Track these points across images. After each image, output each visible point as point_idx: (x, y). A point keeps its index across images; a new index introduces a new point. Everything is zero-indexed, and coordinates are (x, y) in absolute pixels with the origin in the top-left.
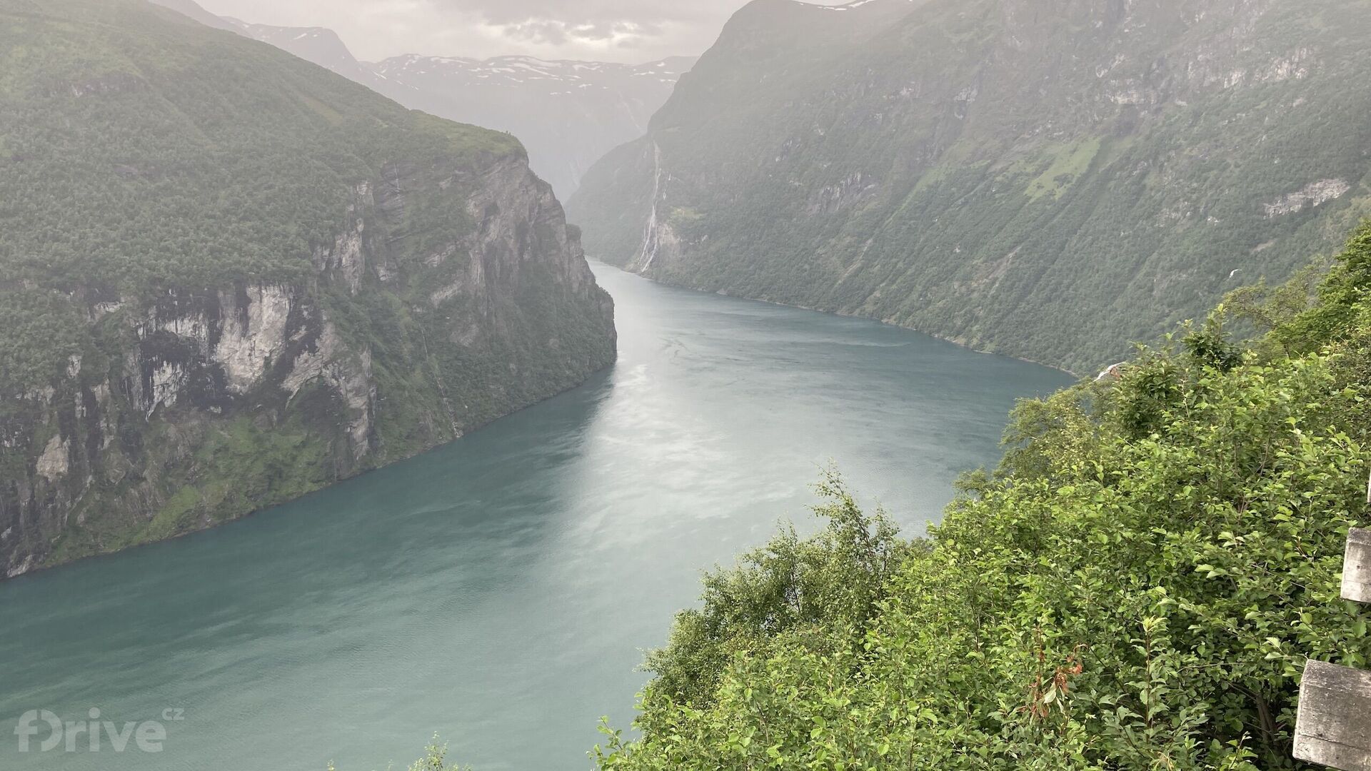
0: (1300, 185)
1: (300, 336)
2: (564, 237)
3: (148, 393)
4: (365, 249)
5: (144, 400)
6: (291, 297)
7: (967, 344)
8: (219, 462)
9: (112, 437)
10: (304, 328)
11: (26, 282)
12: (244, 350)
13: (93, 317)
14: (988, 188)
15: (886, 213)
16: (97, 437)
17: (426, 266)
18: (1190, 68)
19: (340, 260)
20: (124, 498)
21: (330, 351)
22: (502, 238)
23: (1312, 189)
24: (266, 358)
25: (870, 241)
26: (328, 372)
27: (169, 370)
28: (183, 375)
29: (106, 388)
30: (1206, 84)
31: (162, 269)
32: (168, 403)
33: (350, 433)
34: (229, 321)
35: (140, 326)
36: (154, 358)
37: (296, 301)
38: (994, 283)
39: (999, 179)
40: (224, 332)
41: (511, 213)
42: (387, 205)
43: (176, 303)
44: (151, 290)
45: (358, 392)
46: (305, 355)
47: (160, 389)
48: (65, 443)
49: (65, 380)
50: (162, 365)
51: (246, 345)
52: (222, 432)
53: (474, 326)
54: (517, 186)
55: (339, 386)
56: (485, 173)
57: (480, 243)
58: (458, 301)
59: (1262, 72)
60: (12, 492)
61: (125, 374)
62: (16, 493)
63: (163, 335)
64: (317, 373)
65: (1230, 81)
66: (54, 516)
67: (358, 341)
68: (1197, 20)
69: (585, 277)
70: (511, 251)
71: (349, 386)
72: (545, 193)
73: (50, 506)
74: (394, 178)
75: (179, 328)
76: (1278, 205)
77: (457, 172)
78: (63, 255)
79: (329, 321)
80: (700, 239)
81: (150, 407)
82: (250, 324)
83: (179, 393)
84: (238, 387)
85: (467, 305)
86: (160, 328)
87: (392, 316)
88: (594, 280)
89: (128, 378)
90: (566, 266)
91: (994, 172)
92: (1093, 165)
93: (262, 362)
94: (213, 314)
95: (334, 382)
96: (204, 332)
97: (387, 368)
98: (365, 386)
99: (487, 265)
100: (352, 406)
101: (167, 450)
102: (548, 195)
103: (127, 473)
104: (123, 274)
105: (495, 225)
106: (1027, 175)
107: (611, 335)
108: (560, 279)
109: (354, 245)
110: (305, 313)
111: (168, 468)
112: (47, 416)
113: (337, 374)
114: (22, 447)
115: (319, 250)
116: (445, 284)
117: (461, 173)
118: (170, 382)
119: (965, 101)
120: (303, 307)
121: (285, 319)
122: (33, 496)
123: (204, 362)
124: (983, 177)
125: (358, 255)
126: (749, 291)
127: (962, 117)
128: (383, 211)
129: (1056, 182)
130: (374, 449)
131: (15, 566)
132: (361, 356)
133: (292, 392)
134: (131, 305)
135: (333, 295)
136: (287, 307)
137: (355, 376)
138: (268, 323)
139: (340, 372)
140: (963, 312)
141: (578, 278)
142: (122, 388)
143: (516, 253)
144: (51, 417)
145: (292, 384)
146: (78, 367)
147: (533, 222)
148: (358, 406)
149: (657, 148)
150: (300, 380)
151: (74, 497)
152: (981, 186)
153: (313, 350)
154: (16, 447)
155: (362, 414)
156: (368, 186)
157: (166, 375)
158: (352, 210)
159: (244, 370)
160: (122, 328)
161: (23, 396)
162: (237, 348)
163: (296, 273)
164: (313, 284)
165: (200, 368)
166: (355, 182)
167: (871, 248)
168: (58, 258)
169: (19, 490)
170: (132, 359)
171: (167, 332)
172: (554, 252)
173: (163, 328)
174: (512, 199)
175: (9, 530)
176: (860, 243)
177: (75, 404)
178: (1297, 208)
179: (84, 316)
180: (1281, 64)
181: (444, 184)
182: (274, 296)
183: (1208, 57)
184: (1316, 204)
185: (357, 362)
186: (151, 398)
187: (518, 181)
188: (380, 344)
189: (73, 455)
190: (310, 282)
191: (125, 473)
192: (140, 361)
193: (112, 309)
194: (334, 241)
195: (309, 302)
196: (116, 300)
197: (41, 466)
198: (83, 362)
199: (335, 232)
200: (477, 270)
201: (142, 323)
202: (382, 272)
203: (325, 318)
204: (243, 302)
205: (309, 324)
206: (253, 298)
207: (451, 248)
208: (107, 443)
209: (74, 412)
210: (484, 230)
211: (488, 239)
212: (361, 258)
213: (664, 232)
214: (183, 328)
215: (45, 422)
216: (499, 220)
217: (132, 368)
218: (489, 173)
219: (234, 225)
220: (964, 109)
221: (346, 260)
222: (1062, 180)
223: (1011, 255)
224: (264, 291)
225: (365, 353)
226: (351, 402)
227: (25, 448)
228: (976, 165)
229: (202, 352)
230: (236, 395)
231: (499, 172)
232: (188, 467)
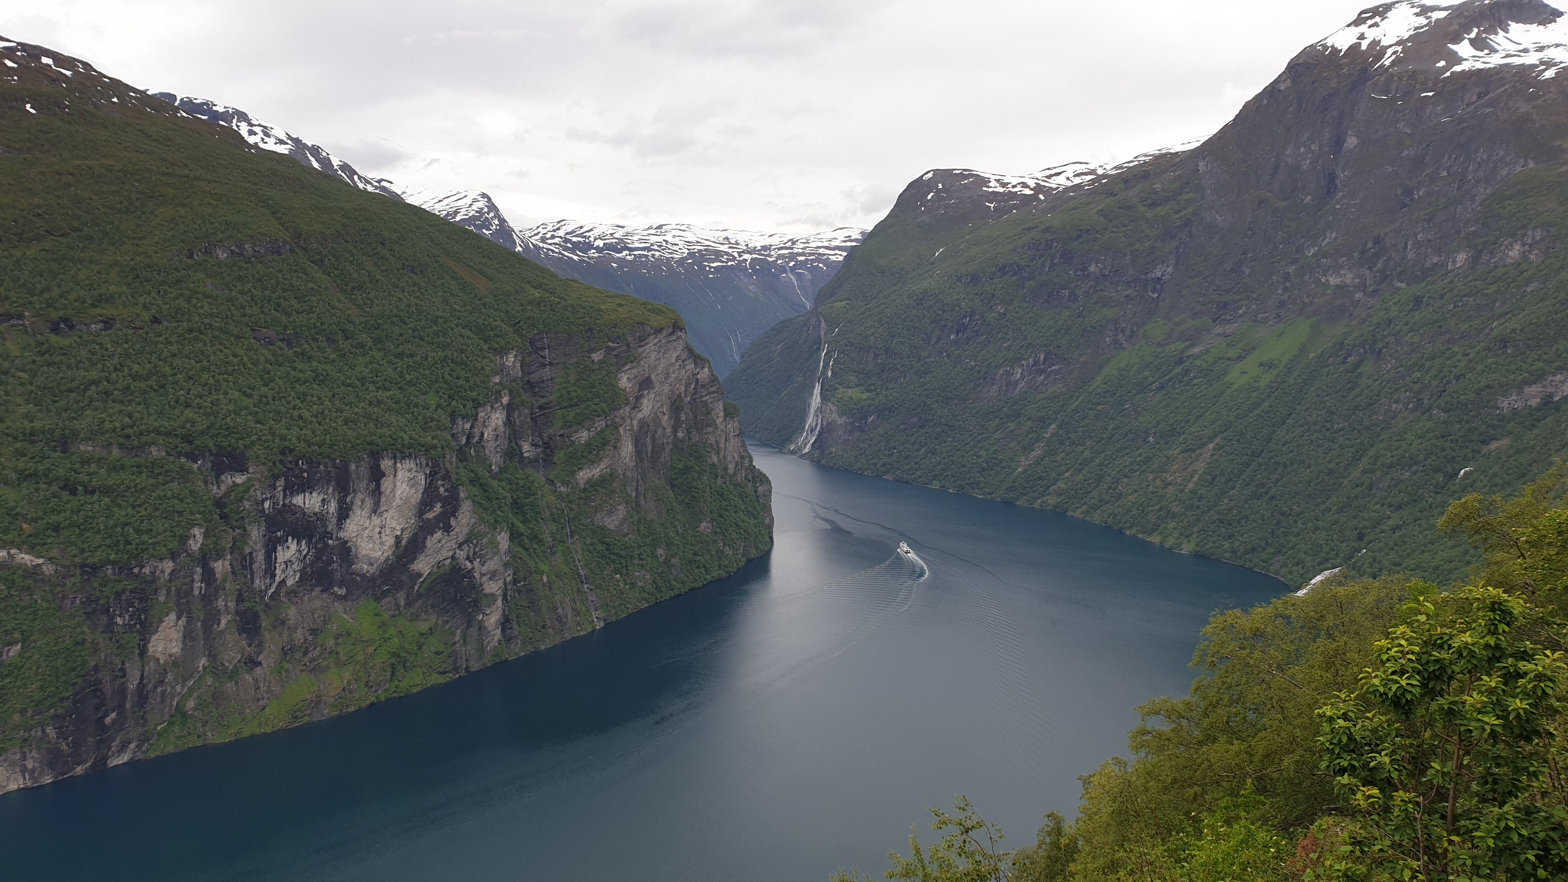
0: (1538, 377)
1: (435, 514)
2: (722, 414)
3: (270, 572)
4: (509, 422)
5: (265, 578)
6: (428, 472)
7: (1162, 543)
8: (340, 649)
9: (229, 617)
10: (439, 505)
11: (153, 449)
12: (374, 526)
13: (219, 488)
14: (1187, 371)
15: (1071, 397)
16: (212, 618)
17: (573, 443)
18: (1409, 247)
19: (482, 434)
20: (236, 683)
21: (466, 531)
22: (655, 414)
23: (1552, 381)
24: (397, 537)
25: (1053, 426)
26: (462, 553)
27: (293, 546)
28: (308, 552)
29: (227, 563)
30: (1427, 265)
31: (294, 440)
32: (290, 582)
33: (482, 621)
34: (360, 496)
35: (267, 499)
36: (279, 534)
37: (432, 475)
38: (1192, 476)
39: (1198, 362)
40: (354, 507)
41: (666, 388)
42: (534, 377)
43: (305, 475)
44: (281, 462)
45: (493, 575)
46: (439, 534)
47: (283, 566)
48: (180, 622)
49: (185, 554)
50: (287, 541)
51: (376, 521)
52: (345, 616)
53: (621, 507)
54: (673, 360)
55: (473, 568)
56: (640, 346)
57: (632, 419)
58: (605, 481)
59: (1491, 253)
60: (121, 674)
61: (247, 550)
62: (124, 676)
63: (289, 508)
64: (451, 554)
65: (1454, 262)
66: (163, 701)
67: (496, 521)
68: (1416, 197)
69: (742, 457)
70: (664, 429)
71: (484, 569)
72: (703, 368)
73: (159, 689)
74: (543, 349)
75: (307, 502)
76: (1513, 398)
77: (610, 344)
78: (193, 423)
79: (467, 498)
80: (867, 420)
81: (270, 585)
82: (383, 500)
83: (303, 572)
84: (366, 567)
85: (615, 484)
86: (287, 502)
87: (534, 494)
88: (751, 461)
89: (251, 553)
90: (722, 445)
91: (1193, 355)
92: (1303, 350)
93: (392, 541)
94: (343, 486)
95: (468, 564)
96: (333, 507)
97: (526, 549)
98: (501, 569)
99: (637, 441)
100: (484, 591)
101: (286, 634)
102: (706, 370)
103: (242, 656)
104: (253, 443)
105: (649, 400)
106: (1229, 359)
107: (767, 521)
108: (715, 459)
109: (497, 418)
110: (442, 489)
111: (287, 652)
112: (165, 592)
113: (471, 556)
114: (136, 624)
115: (460, 423)
116: (592, 462)
117: (616, 345)
118: (294, 559)
119: (1159, 279)
120: (440, 482)
121: (420, 495)
122: (142, 678)
123: (332, 539)
124: (1181, 361)
125: (502, 429)
126: (920, 477)
127: (1156, 295)
128: (529, 382)
129: (1261, 368)
130: (507, 639)
131: (116, 755)
132: (499, 537)
133: (422, 575)
134: (258, 476)
135: (472, 471)
136: (423, 482)
137: (491, 559)
138: (401, 499)
139: (475, 553)
140: (1157, 507)
141: (734, 457)
142: (245, 563)
143: (669, 430)
144: (168, 593)
145: (423, 565)
146: (200, 539)
147: (689, 399)
148: (492, 591)
149: (823, 322)
150: (432, 561)
151: (185, 680)
152: (1178, 369)
153: (448, 529)
154: (129, 624)
155: (495, 601)
156: (516, 356)
157: (290, 551)
158: (498, 381)
159: (373, 549)
160: (248, 500)
161: (140, 570)
162: (367, 525)
163: (434, 447)
164: (451, 458)
165: (326, 545)
166: (502, 352)
167: (1053, 435)
168: (188, 425)
169: (128, 671)
170: (256, 533)
171: (295, 505)
172: (710, 429)
173: (290, 502)
174: (667, 374)
175: (113, 715)
176: (1042, 428)
177: (193, 581)
178: (1535, 402)
179: (210, 486)
180: (1511, 244)
181: (597, 356)
182: (410, 471)
183: (1430, 237)
184: (1556, 399)
185: (494, 544)
186: (273, 576)
187: (675, 355)
188: (518, 523)
189: (188, 635)
190: (448, 457)
191: (240, 656)
192: (264, 536)
193: (240, 479)
194: (477, 415)
195: (446, 477)
196: (243, 470)
197: (153, 646)
198: (206, 535)
199: (477, 405)
200: (627, 448)
201: (269, 496)
202: (526, 447)
203: (462, 495)
204: (377, 475)
205: (445, 501)
206: (387, 473)
207: (601, 424)
208: (223, 622)
209: (192, 589)
210: (636, 407)
211: (640, 415)
212: (505, 433)
213: (828, 411)
214: (310, 502)
215: (162, 599)
216: (653, 396)
217: (255, 543)
218: (644, 345)
219: (372, 394)
220: (1158, 286)
221: (489, 433)
222: (1269, 366)
223: (1211, 446)
224: (399, 465)
225: (503, 534)
226: (485, 586)
227: (138, 626)
228: (1171, 348)
229: (330, 528)
230: (363, 576)
231: (655, 345)
232: (305, 653)
